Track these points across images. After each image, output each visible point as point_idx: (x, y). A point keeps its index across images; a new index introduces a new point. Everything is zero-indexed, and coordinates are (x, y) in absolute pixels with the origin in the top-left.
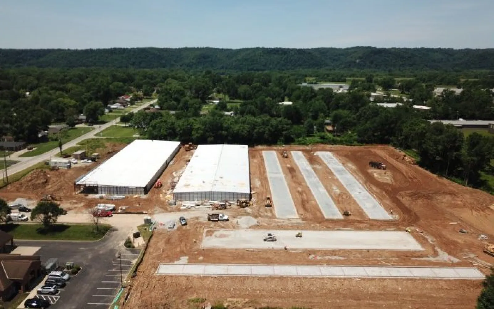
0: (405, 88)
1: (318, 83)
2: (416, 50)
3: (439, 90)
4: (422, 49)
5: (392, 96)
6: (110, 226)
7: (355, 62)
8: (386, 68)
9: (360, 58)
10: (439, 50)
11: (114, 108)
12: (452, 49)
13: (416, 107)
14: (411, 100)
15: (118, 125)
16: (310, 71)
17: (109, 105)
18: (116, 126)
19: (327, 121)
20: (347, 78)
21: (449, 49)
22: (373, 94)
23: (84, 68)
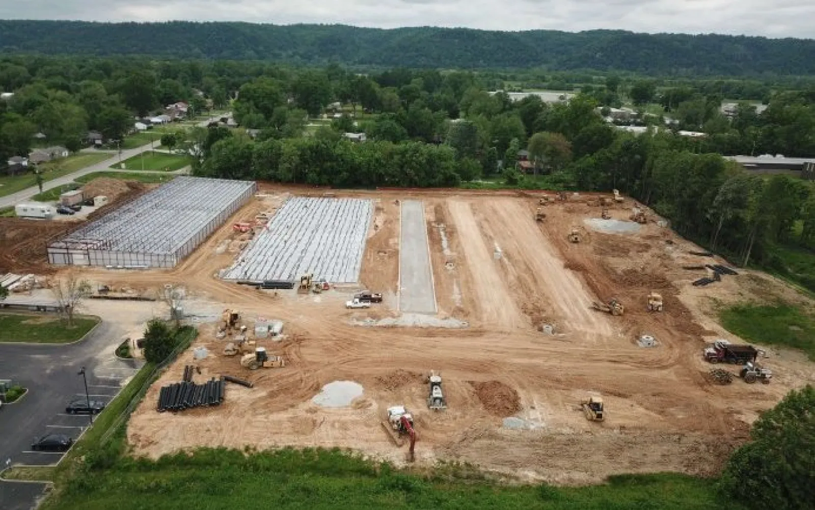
0: (671, 102)
1: (524, 90)
2: (701, 37)
3: (728, 107)
4: (713, 36)
5: (646, 114)
6: (100, 318)
7: (593, 57)
8: (647, 69)
9: (602, 49)
10: (741, 39)
11: (156, 123)
12: (764, 38)
13: (683, 133)
14: (677, 122)
15: (156, 150)
16: (511, 71)
17: (147, 118)
18: (153, 152)
19: (523, 153)
20: (575, 85)
21: (759, 38)
22: (613, 110)
23: (120, 55)
